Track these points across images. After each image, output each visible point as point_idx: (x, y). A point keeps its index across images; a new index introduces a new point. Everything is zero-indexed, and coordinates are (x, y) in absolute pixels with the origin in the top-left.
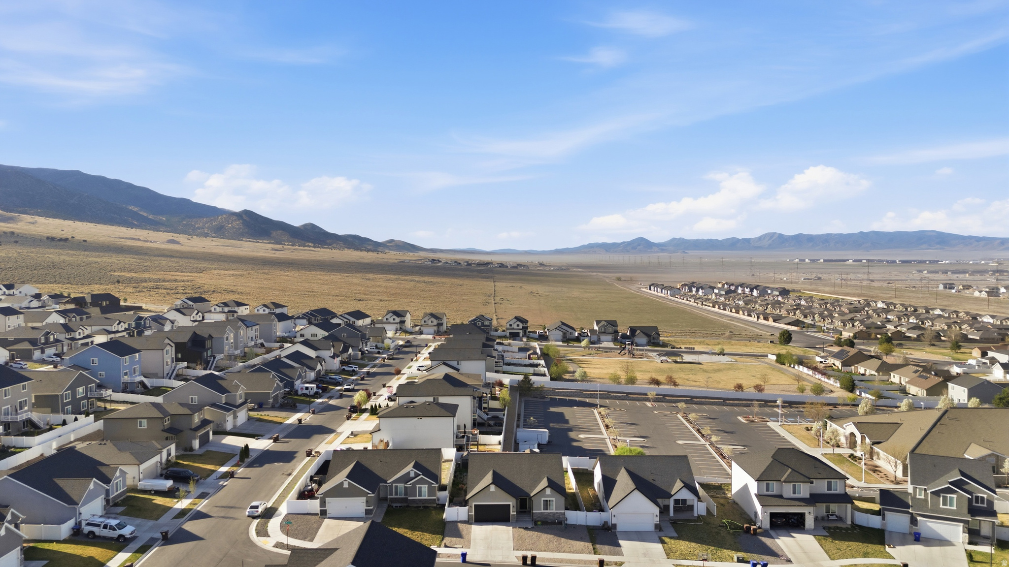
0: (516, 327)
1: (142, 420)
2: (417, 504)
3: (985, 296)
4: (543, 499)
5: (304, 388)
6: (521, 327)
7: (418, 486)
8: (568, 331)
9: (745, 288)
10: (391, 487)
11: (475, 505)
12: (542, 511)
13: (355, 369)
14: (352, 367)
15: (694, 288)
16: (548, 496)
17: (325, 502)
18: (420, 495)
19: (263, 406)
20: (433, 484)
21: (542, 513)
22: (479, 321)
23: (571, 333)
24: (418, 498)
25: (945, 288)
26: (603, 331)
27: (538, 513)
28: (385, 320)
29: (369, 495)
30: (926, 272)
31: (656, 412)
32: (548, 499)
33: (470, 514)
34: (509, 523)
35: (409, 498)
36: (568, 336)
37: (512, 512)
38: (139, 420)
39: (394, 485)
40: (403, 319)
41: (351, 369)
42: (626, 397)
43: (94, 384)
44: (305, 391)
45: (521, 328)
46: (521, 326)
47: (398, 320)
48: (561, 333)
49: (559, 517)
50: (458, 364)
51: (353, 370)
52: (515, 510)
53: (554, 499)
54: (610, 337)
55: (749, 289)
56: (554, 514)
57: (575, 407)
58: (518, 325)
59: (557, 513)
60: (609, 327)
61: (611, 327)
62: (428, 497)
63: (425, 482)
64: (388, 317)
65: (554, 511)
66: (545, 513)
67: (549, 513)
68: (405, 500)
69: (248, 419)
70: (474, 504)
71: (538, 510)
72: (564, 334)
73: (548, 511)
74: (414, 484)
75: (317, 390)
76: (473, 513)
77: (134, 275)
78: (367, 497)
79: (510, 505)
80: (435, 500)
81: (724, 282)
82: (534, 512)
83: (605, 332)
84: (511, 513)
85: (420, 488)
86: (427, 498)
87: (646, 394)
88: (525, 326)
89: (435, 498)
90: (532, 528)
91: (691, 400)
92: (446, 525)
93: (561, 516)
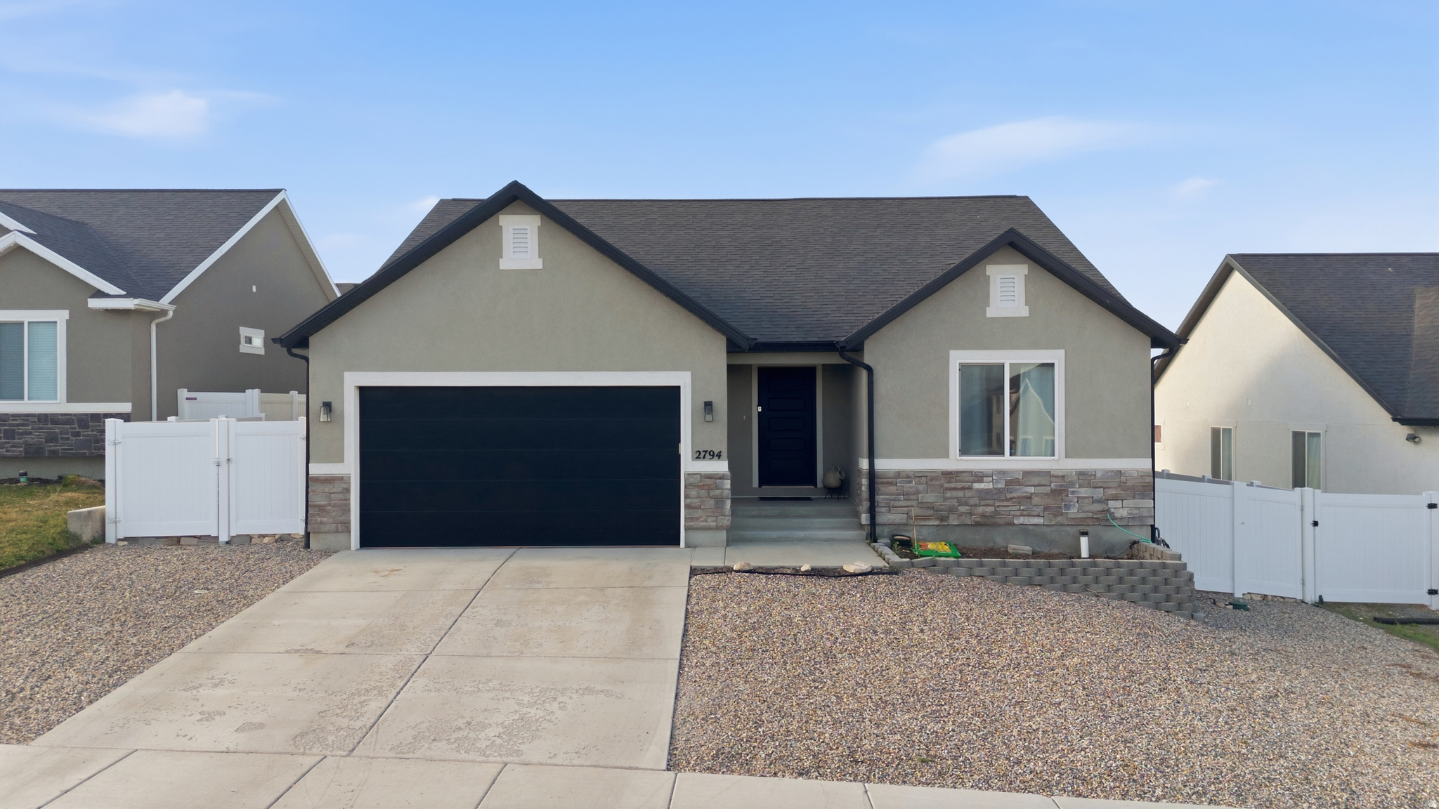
4: (958, 358)
11: (366, 394)
12: (956, 461)
16: (1008, 333)
20: (99, 294)
21: (948, 475)
27: (919, 475)
32: (1008, 359)
33: (317, 469)
34: (670, 550)
37: (699, 455)
49: (1105, 519)
53: (1056, 357)
56: (1060, 487)
59: (1085, 477)
62: (71, 398)
65: (1060, 463)
66: (979, 476)
67: (1013, 481)
70: (354, 380)
73: (1006, 462)
76: (346, 470)
79: (675, 391)
82: (882, 465)
84: (689, 465)
92: (60, 554)
93: (1121, 509)
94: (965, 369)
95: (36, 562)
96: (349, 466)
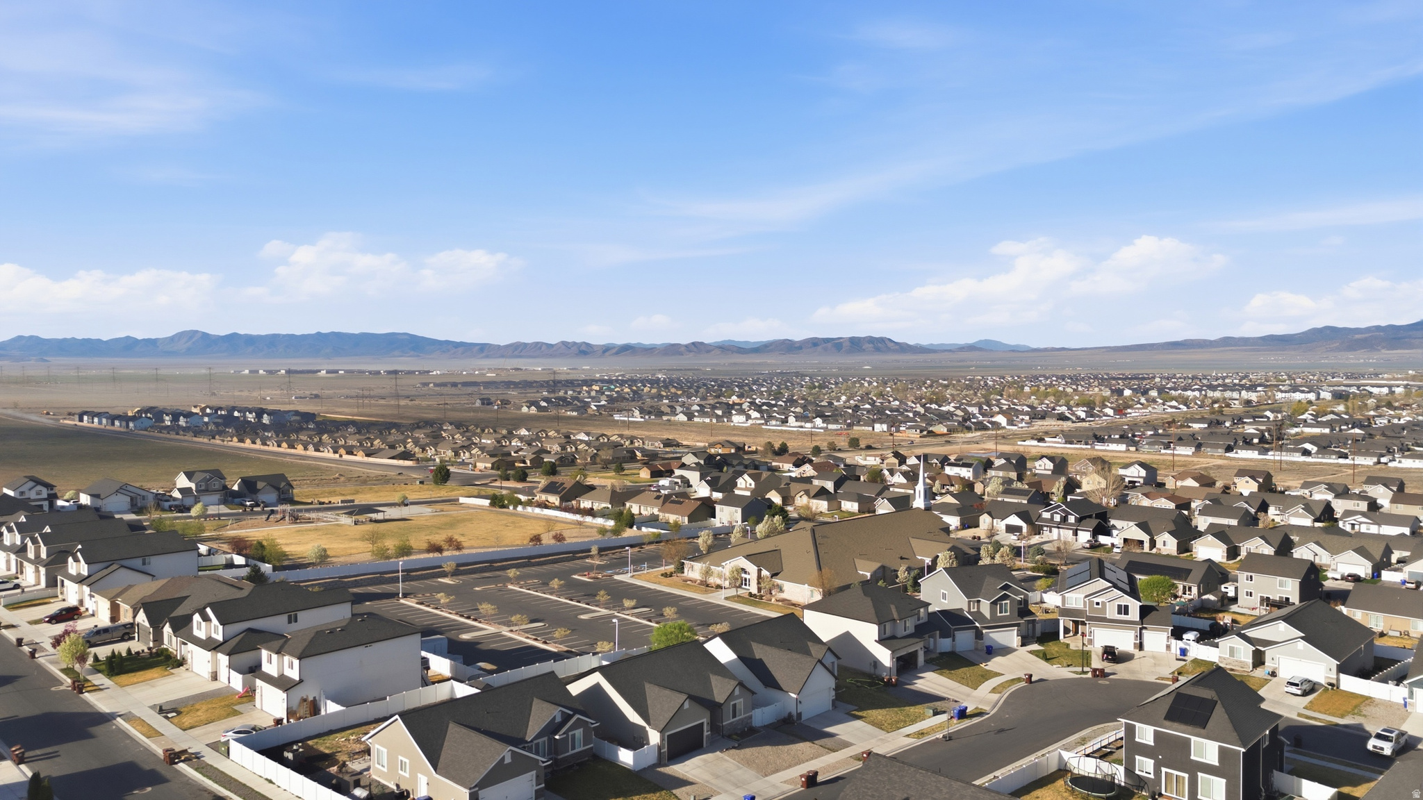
2: (569, 762)
3: (534, 412)
6: (44, 495)
7: (570, 733)
8: (139, 495)
9: (248, 413)
15: (167, 415)
18: (574, 748)
20: (592, 724)
21: (731, 723)
23: (143, 497)
24: (571, 752)
25: (483, 404)
26: (203, 488)
27: (727, 724)
29: (541, 765)
30: (432, 385)
31: (477, 589)
32: (737, 702)
33: (661, 751)
34: (703, 750)
35: (559, 757)
36: (140, 502)
37: (706, 732)
39: (535, 742)
45: (46, 496)
46: (45, 493)
48: (128, 499)
49: (748, 722)
52: (708, 728)
53: (742, 700)
54: (219, 497)
55: (254, 414)
56: (742, 720)
58: (38, 493)
59: (745, 718)
61: (215, 481)
62: (584, 746)
63: (581, 724)
65: (743, 716)
66: (733, 722)
67: (738, 721)
70: (667, 734)
71: (727, 720)
72: (132, 499)
73: (737, 718)
74: (565, 731)
76: (666, 750)
78: (539, 769)
79: (703, 723)
81: (203, 406)
82: (724, 724)
83: (206, 491)
85: (574, 736)
86: (582, 748)
89: (592, 745)
94: (732, 705)
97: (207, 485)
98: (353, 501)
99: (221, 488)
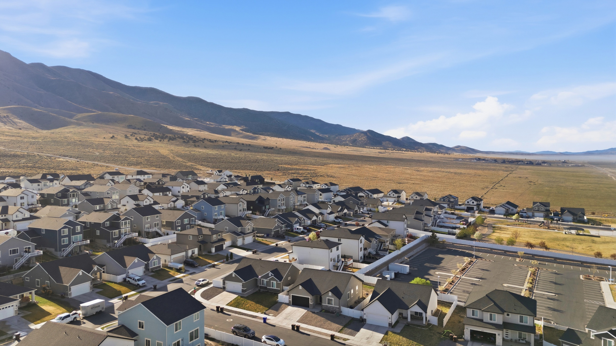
0: (471, 203)
1: (191, 236)
2: (271, 291)
4: (327, 298)
5: (297, 229)
7: (271, 281)
8: (510, 208)
10: (260, 280)
12: (327, 305)
13: (340, 221)
14: (339, 220)
16: (330, 296)
17: (225, 283)
18: (272, 287)
19: (269, 236)
22: (446, 199)
23: (512, 209)
24: (271, 288)
28: (388, 195)
29: (243, 282)
31: (516, 265)
32: (330, 298)
33: (289, 300)
34: (308, 308)
35: (268, 287)
36: (510, 211)
37: (311, 302)
38: (189, 236)
39: (262, 279)
40: (399, 195)
41: (338, 221)
42: (504, 253)
43: (194, 218)
44: (297, 230)
45: (475, 204)
46: (475, 203)
47: (396, 195)
48: (504, 209)
50: (387, 223)
51: (339, 222)
52: (312, 301)
53: (333, 299)
54: (542, 214)
56: (333, 307)
57: (458, 256)
58: (473, 203)
59: (335, 307)
60: (542, 207)
61: (543, 207)
63: (275, 280)
64: (390, 193)
67: (330, 307)
68: (266, 288)
69: (254, 241)
70: (291, 295)
71: (325, 304)
72: (507, 210)
73: (330, 305)
74: (270, 280)
75: (304, 230)
77: (289, 166)
78: (243, 283)
79: (309, 298)
80: (279, 290)
82: (323, 304)
83: (538, 211)
84: (310, 303)
85: (272, 283)
86: (276, 288)
87: (516, 252)
88: (479, 203)
89: (279, 289)
90: (317, 313)
91: (554, 260)
92: (276, 304)
93: (337, 309)
94: (328, 299)
95: (275, 304)
96: (291, 300)
97: (538, 208)
98: (610, 226)
99: (545, 211)
